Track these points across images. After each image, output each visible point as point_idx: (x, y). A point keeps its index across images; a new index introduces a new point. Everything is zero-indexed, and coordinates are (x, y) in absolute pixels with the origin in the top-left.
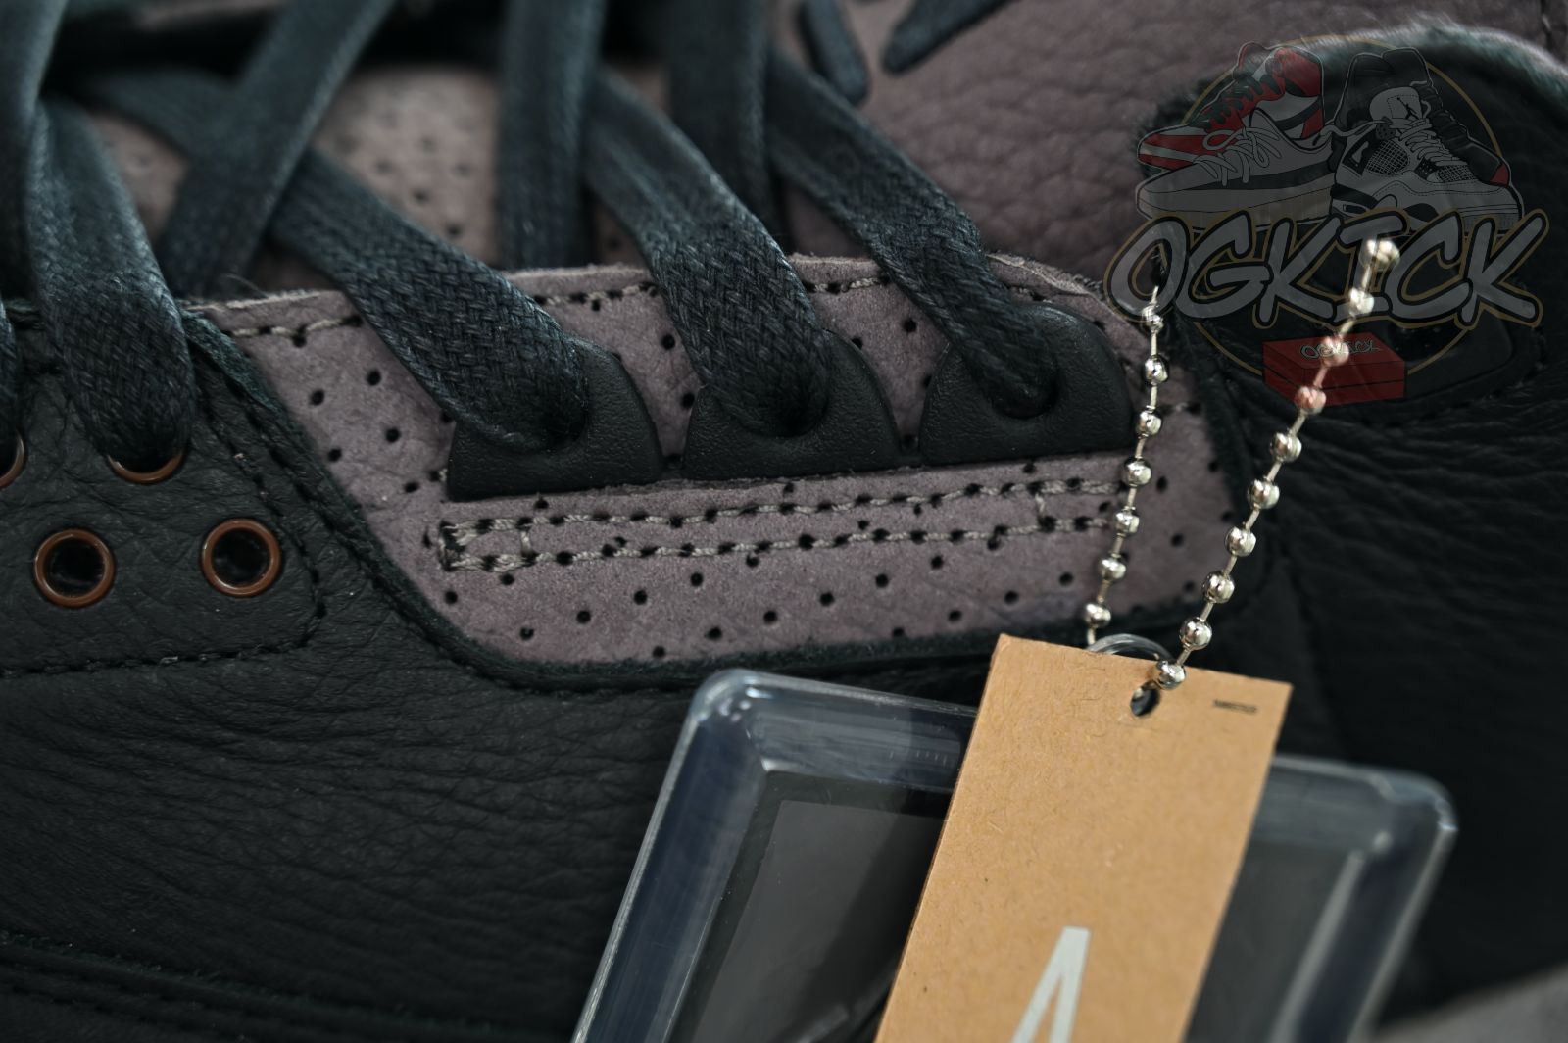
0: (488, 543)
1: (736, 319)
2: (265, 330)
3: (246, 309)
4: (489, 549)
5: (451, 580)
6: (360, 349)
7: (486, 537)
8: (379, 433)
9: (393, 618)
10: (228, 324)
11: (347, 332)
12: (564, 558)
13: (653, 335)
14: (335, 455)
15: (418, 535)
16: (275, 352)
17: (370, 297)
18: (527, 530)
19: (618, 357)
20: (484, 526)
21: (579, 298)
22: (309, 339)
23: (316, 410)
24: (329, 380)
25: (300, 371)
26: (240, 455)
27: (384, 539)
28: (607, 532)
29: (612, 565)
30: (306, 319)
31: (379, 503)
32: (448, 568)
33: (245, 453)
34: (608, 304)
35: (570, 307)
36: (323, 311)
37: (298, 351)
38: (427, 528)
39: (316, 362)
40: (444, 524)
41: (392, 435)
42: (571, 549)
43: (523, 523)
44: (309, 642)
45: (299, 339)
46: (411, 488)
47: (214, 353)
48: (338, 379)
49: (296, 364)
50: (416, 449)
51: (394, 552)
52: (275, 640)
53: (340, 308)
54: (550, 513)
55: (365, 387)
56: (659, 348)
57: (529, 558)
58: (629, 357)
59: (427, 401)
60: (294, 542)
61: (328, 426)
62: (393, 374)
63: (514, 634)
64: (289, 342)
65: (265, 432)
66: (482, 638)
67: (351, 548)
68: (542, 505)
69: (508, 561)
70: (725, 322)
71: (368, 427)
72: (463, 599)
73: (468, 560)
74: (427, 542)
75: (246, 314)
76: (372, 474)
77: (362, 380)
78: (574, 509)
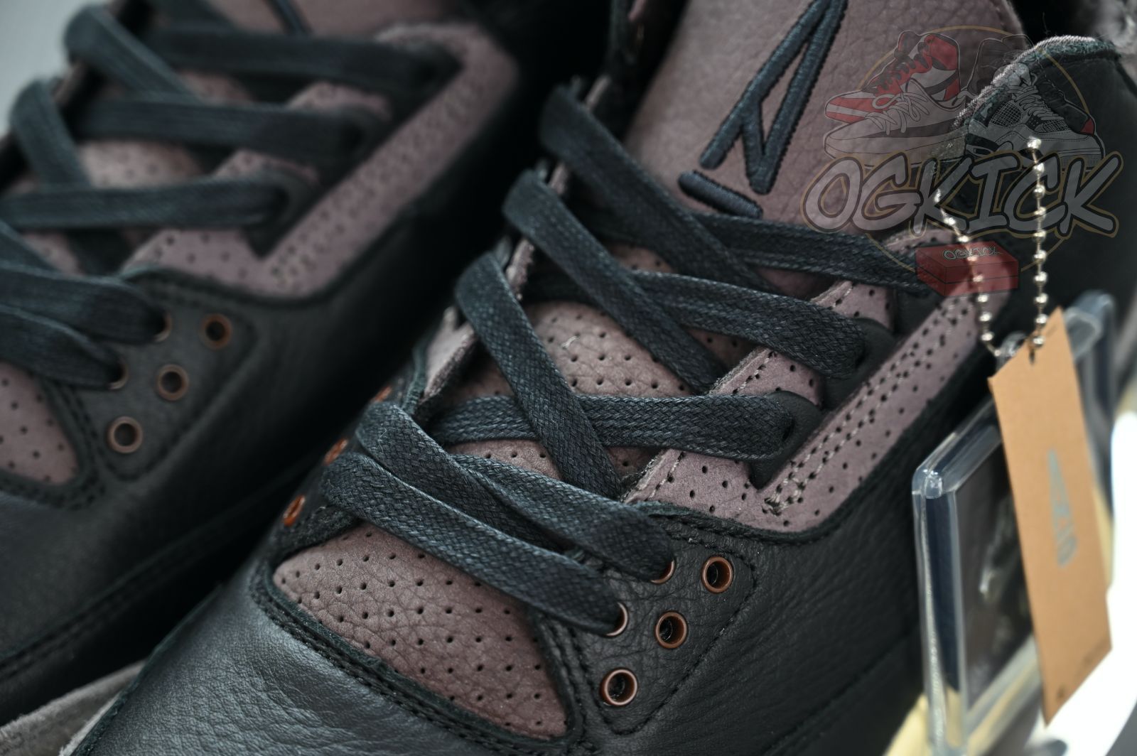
0: (785, 494)
1: (823, 344)
2: (658, 487)
3: (648, 485)
4: (787, 495)
5: (783, 517)
6: (692, 464)
7: (783, 492)
8: (721, 487)
9: (776, 548)
10: (646, 496)
11: (684, 462)
12: (812, 476)
13: (787, 370)
14: (712, 509)
15: (761, 512)
16: (668, 491)
17: (688, 443)
18: (794, 476)
19: (778, 389)
20: (779, 489)
21: (750, 379)
22: (674, 476)
23: (695, 499)
24: (692, 485)
25: (680, 490)
26: (690, 539)
27: (749, 524)
28: (820, 454)
29: (829, 464)
30: (668, 470)
31: (739, 512)
32: (778, 514)
33: (691, 537)
34: (762, 373)
35: (749, 385)
36: (671, 462)
37: (674, 484)
38: (762, 507)
39: (683, 482)
40: (765, 500)
41: (725, 484)
42: (812, 470)
43: (790, 476)
44: (757, 583)
45: (670, 479)
46: (744, 497)
47: (658, 512)
48: (694, 481)
49: (677, 489)
50: (737, 480)
51: (755, 525)
52: (747, 592)
53: (675, 455)
54: (798, 464)
55: (704, 476)
56: (791, 373)
57: (801, 486)
58: (784, 387)
59: (728, 462)
60: (728, 552)
61: (703, 501)
62: (710, 463)
63: (814, 517)
64: (669, 483)
65: (691, 523)
66: (805, 528)
67: (746, 537)
68: (793, 464)
69: (797, 493)
70: (821, 348)
71: (716, 489)
72: (791, 520)
73: (785, 505)
74: (764, 511)
75: (649, 487)
76: (729, 504)
77: (703, 474)
78: (805, 457)
